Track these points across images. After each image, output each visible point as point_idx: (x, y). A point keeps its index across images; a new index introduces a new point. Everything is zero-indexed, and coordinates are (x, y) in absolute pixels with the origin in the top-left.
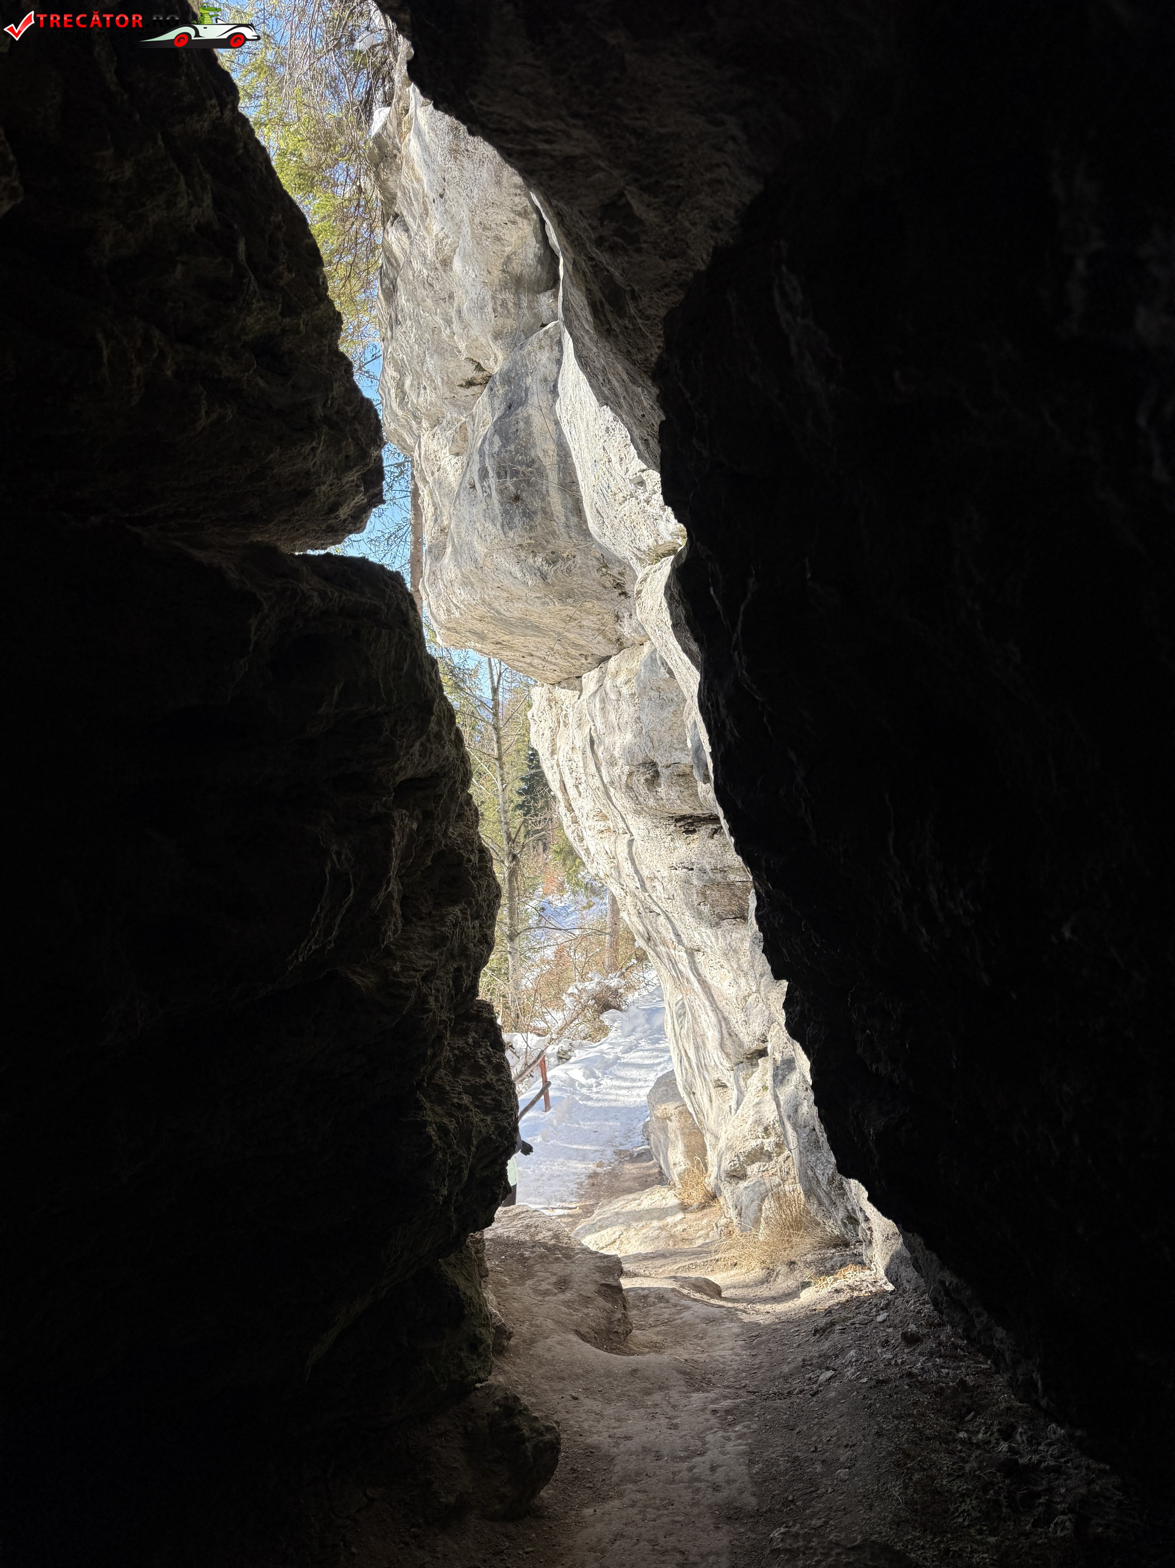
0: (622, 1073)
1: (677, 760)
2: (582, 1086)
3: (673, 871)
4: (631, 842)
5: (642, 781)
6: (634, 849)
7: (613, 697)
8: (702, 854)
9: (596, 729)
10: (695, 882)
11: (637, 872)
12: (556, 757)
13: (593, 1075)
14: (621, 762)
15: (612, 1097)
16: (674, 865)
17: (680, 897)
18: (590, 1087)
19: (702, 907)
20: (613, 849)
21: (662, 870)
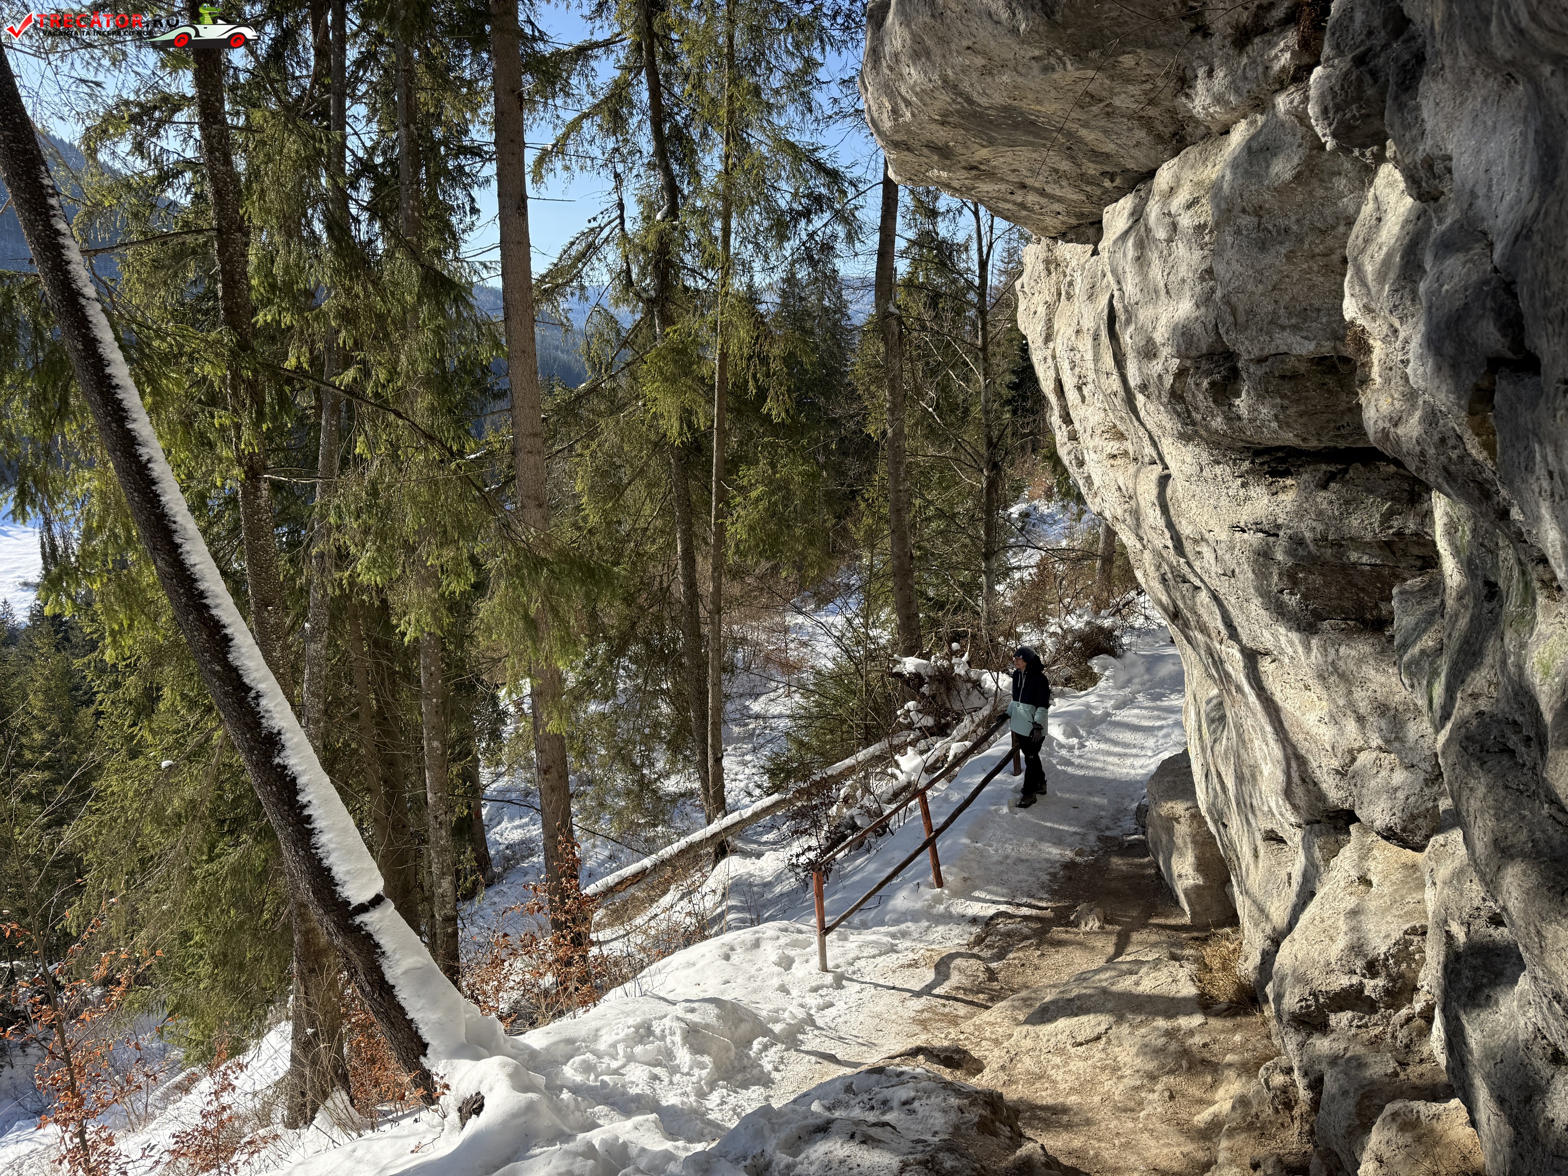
0: (1113, 735)
1: (1283, 348)
2: (1061, 746)
3: (1237, 535)
4: (1164, 480)
5: (1205, 384)
6: (1169, 492)
7: (1161, 234)
8: (1300, 513)
9: (1122, 297)
10: (1280, 556)
11: (1170, 525)
12: (1051, 345)
13: (1074, 733)
14: (1165, 351)
15: (1098, 765)
16: (1242, 524)
17: (1246, 574)
18: (1071, 748)
19: (1286, 597)
20: (1131, 486)
21: (1217, 530)
